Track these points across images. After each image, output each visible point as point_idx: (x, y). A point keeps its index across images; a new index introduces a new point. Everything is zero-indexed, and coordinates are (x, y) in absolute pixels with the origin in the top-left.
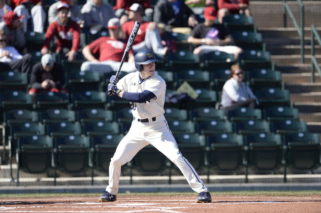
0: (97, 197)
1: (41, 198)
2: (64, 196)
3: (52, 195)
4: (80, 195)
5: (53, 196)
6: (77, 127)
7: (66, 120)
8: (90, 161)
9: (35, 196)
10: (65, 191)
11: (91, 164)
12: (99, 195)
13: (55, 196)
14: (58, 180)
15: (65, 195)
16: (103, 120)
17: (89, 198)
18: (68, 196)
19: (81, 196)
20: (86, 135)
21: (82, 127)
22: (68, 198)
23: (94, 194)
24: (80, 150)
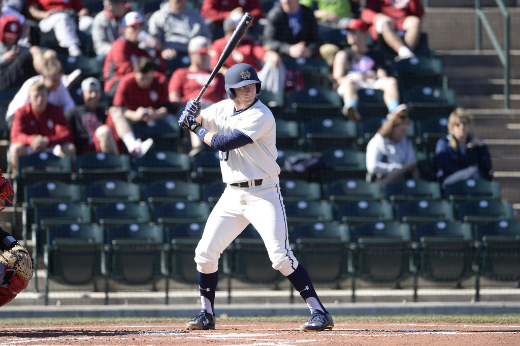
0: (174, 323)
1: (83, 324)
2: (121, 321)
3: (102, 320)
4: (147, 319)
5: (103, 322)
6: (142, 209)
7: (124, 198)
8: (163, 265)
9: (74, 321)
10: (123, 314)
11: (164, 270)
12: (177, 319)
13: (106, 321)
14: (112, 295)
15: (123, 319)
16: (183, 198)
17: (161, 325)
18: (128, 322)
19: (148, 322)
20: (157, 224)
21: (150, 211)
22: (128, 325)
23: (168, 319)
24: (148, 248)
